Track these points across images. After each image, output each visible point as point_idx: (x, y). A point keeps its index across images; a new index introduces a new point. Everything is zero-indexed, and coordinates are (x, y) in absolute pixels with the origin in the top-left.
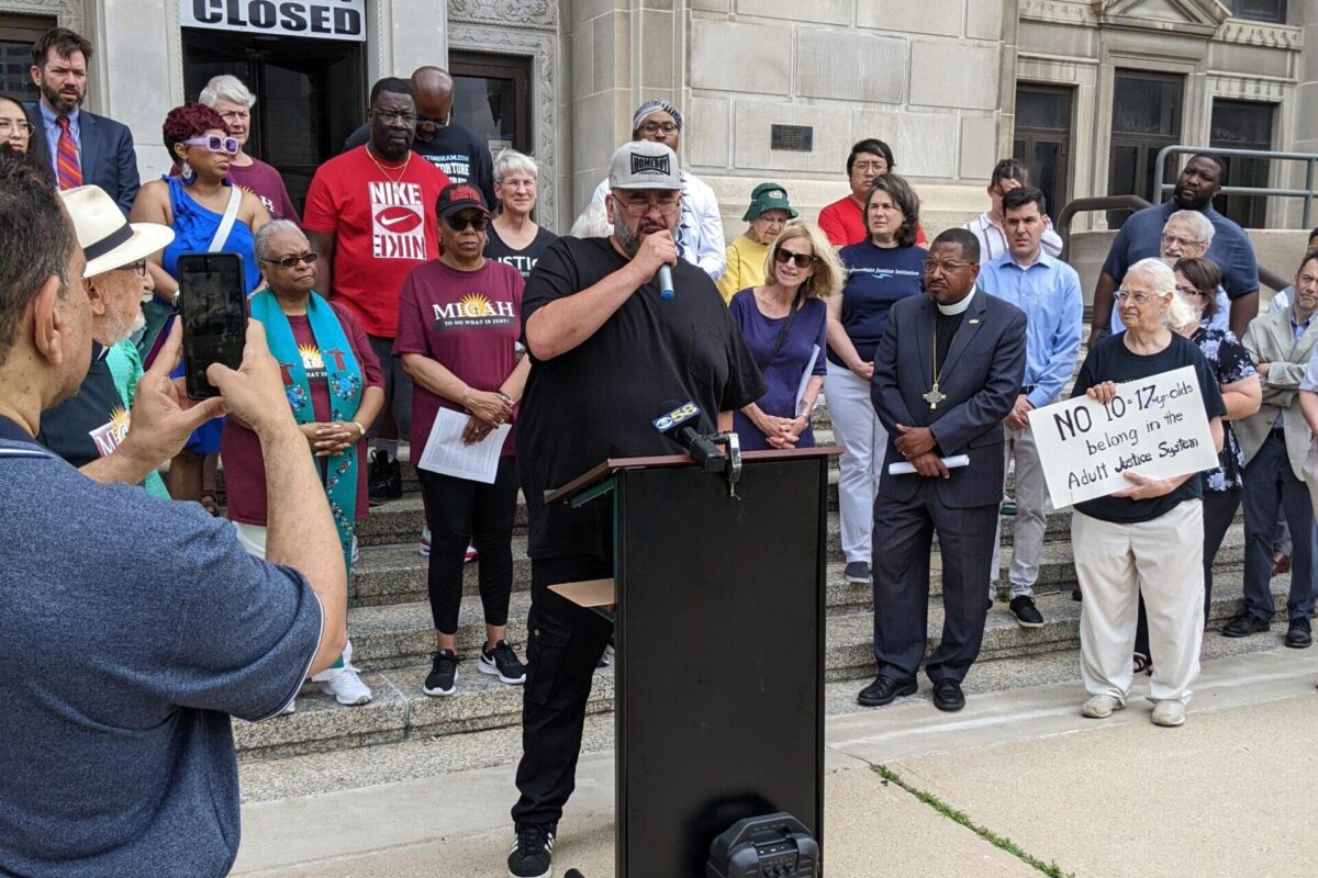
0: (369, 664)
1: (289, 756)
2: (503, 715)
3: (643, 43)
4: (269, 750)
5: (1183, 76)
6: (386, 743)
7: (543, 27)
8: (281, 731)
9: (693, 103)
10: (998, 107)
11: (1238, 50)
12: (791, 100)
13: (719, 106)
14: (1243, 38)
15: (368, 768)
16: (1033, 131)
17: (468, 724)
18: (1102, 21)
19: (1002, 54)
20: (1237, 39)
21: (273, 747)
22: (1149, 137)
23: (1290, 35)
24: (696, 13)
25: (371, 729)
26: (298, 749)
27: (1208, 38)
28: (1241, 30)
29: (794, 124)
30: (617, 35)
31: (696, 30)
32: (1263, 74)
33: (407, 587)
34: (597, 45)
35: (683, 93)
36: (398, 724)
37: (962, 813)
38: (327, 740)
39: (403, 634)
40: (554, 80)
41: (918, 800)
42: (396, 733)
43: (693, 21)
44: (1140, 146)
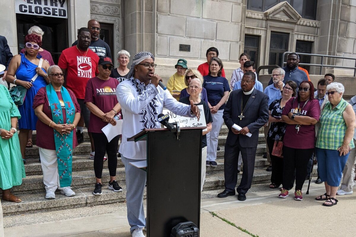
0: (75, 187)
1: (54, 210)
2: (112, 200)
3: (145, 20)
4: (49, 209)
5: (289, 34)
6: (81, 207)
7: (116, 16)
8: (52, 204)
9: (158, 38)
10: (240, 40)
11: (303, 27)
12: (184, 38)
13: (165, 39)
14: (305, 24)
15: (76, 213)
16: (249, 48)
17: (103, 202)
18: (268, 18)
19: (241, 26)
20: (303, 24)
21: (50, 208)
22: (279, 50)
23: (317, 23)
24: (159, 13)
25: (77, 203)
26: (57, 209)
27: (295, 24)
28: (304, 22)
29: (186, 44)
30: (137, 18)
31: (159, 17)
32: (310, 34)
33: (85, 166)
34: (132, 21)
35: (155, 35)
36: (84, 202)
37: (233, 223)
38: (65, 206)
39: (84, 179)
40: (120, 30)
41: (222, 220)
42: (83, 205)
43: (158, 15)
44: (277, 53)
